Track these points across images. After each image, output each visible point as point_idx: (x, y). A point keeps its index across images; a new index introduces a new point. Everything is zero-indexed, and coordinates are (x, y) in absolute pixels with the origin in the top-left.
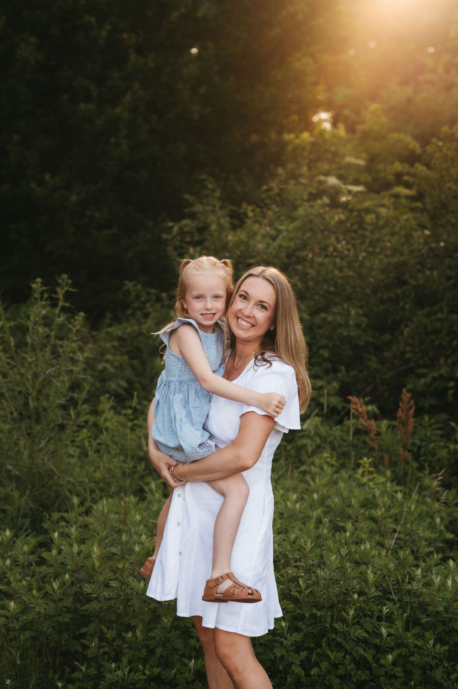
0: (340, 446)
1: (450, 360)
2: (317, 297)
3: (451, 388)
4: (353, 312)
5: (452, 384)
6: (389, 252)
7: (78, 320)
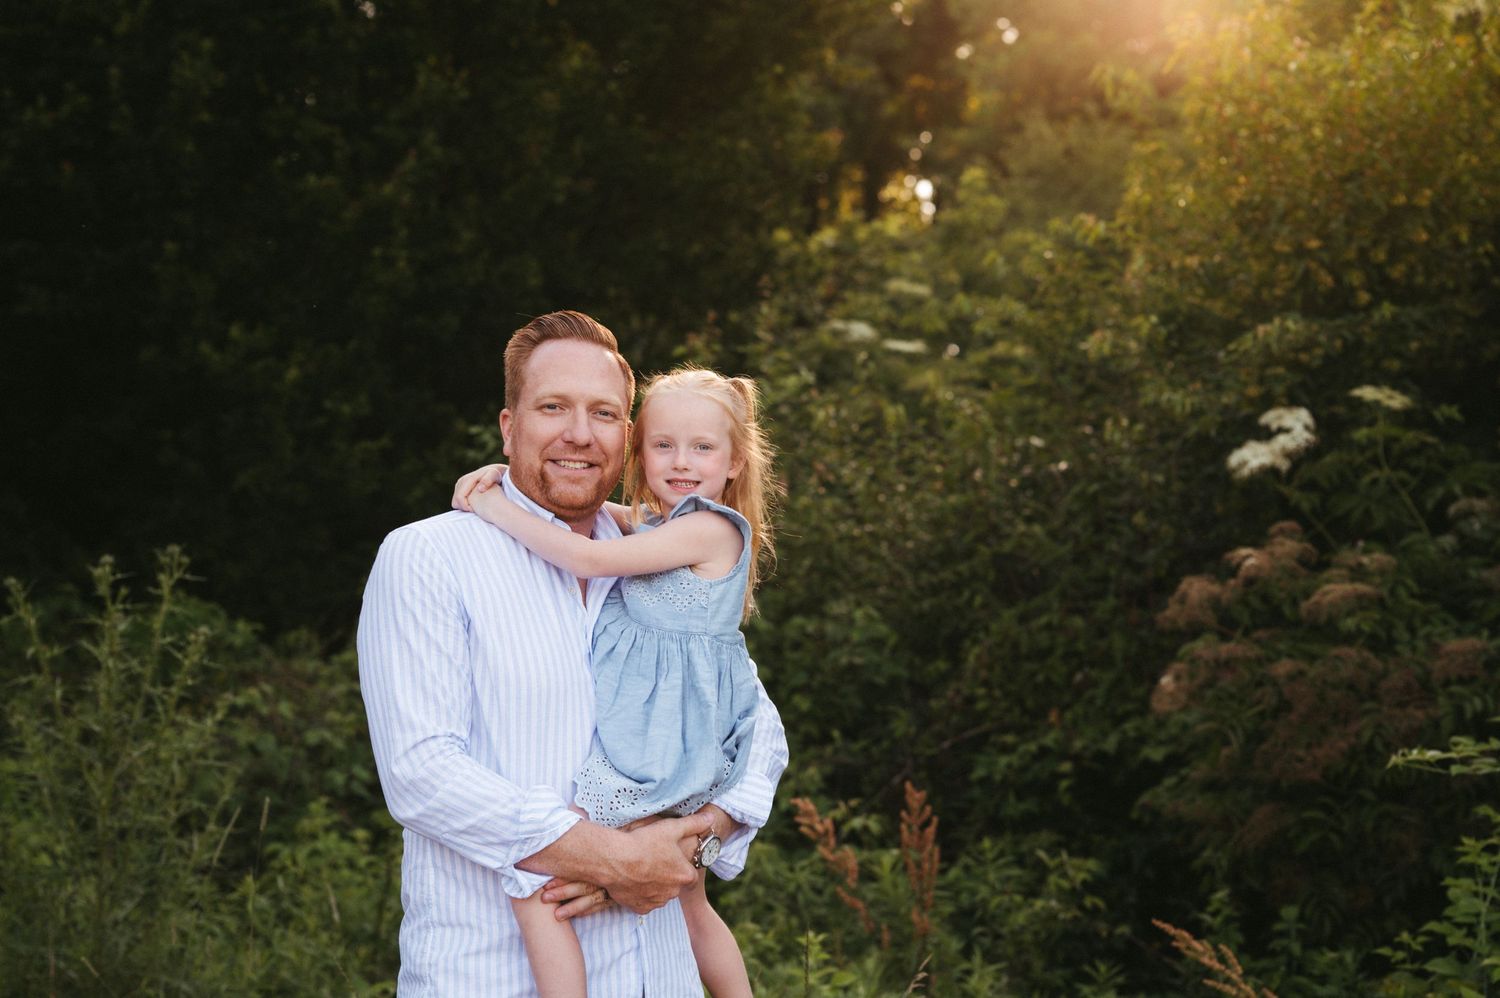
0: (809, 904)
1: (1069, 715)
3: (1064, 776)
4: (860, 615)
5: (1066, 767)
6: (940, 485)
7: (195, 643)
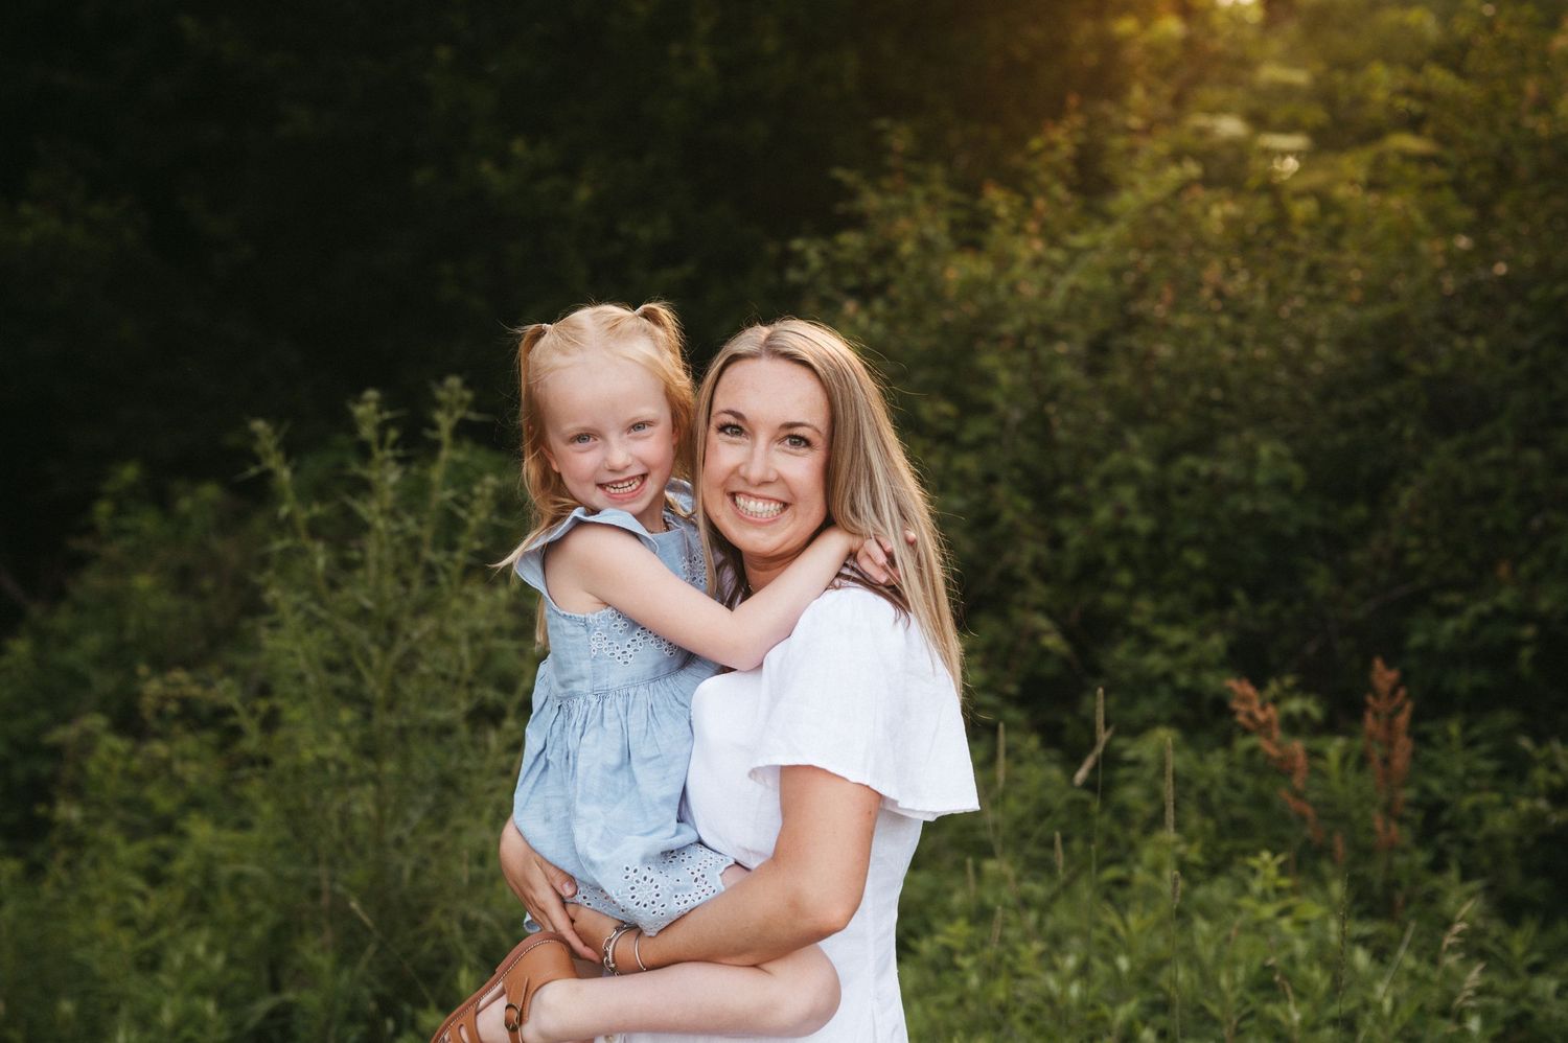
0: (1226, 802)
1: (1524, 570)
2: (1176, 417)
3: (1526, 643)
4: (1265, 451)
5: (1529, 632)
6: (1357, 294)
7: (481, 496)
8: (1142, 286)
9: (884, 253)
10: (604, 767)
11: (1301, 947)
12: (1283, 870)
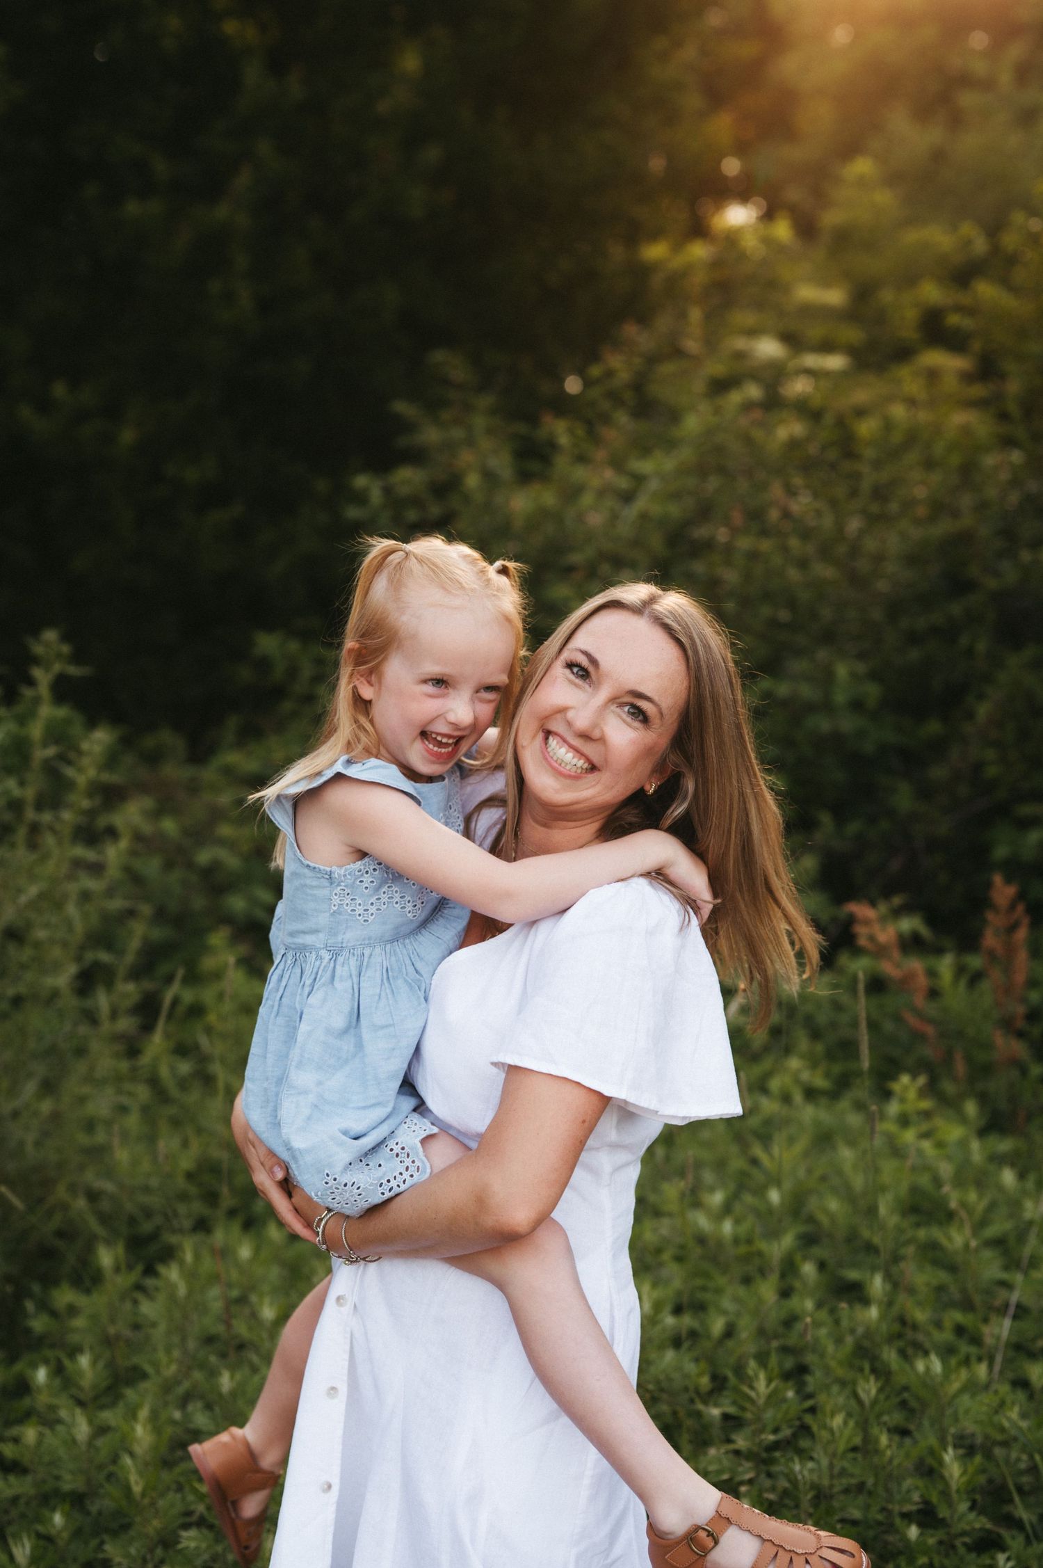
0: (832, 1025)
4: (842, 671)
6: (921, 511)
7: (90, 753)
8: (705, 511)
9: (447, 487)
10: (328, 1031)
11: (946, 1169)
12: (922, 1093)
